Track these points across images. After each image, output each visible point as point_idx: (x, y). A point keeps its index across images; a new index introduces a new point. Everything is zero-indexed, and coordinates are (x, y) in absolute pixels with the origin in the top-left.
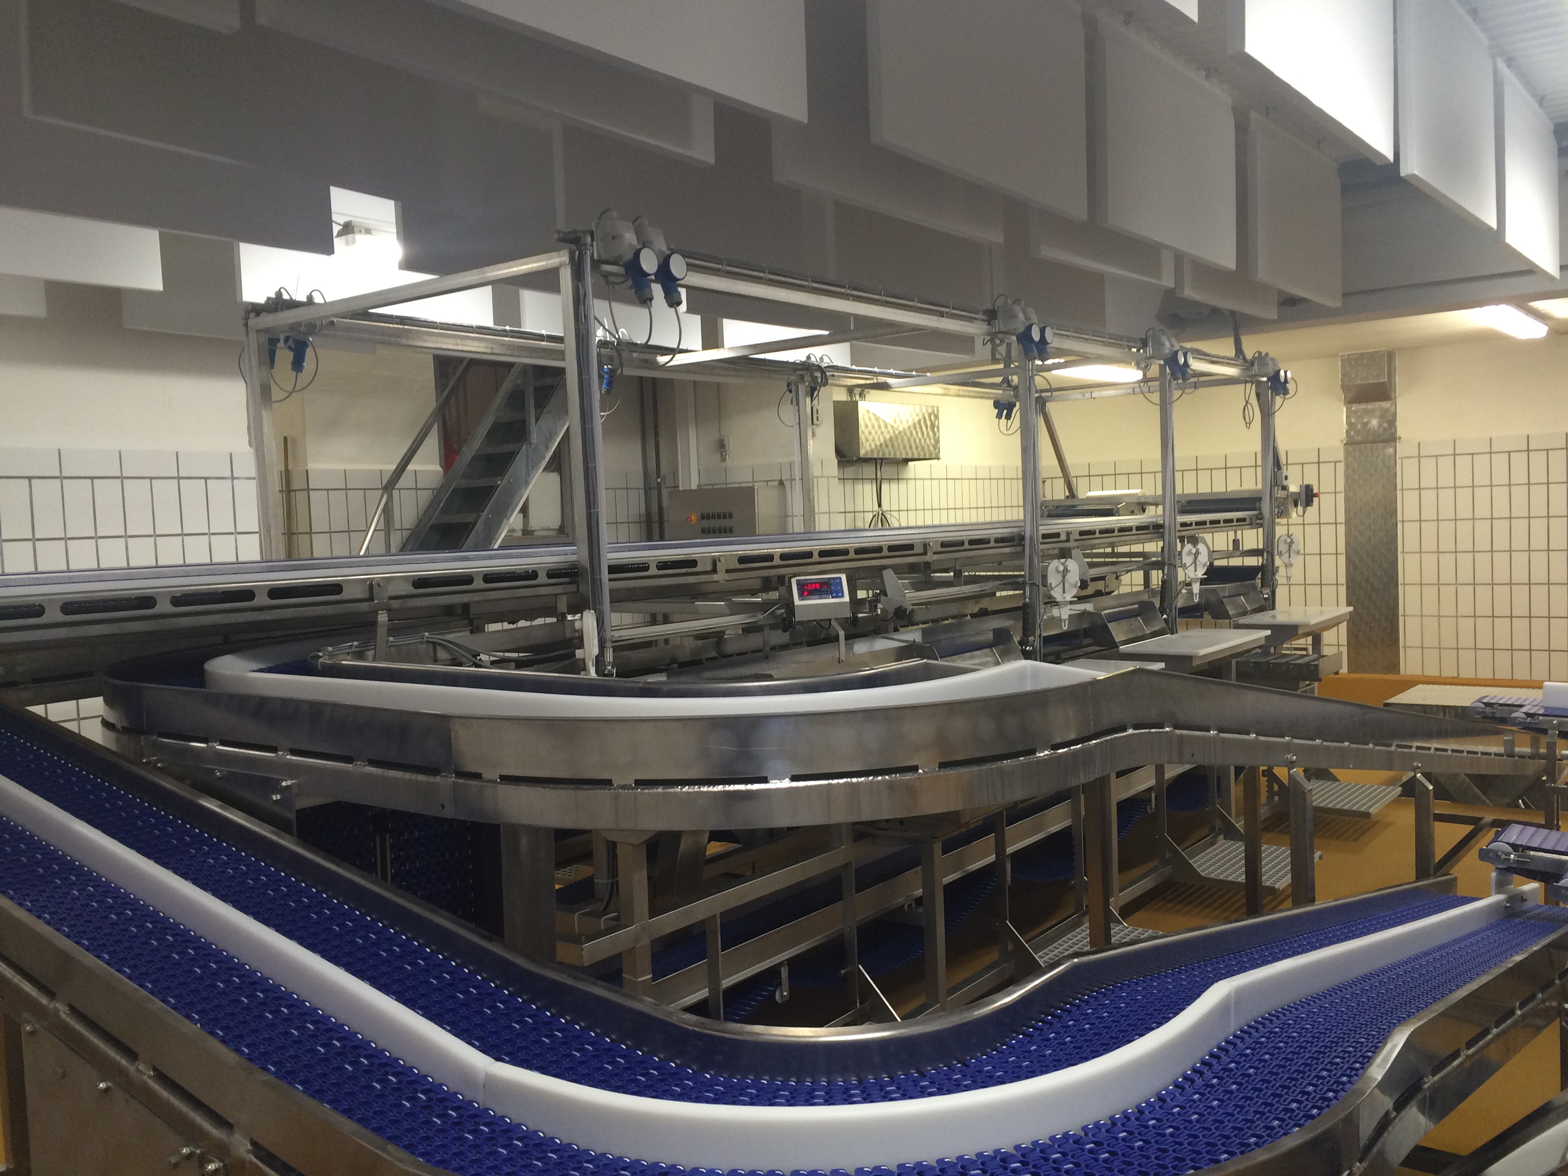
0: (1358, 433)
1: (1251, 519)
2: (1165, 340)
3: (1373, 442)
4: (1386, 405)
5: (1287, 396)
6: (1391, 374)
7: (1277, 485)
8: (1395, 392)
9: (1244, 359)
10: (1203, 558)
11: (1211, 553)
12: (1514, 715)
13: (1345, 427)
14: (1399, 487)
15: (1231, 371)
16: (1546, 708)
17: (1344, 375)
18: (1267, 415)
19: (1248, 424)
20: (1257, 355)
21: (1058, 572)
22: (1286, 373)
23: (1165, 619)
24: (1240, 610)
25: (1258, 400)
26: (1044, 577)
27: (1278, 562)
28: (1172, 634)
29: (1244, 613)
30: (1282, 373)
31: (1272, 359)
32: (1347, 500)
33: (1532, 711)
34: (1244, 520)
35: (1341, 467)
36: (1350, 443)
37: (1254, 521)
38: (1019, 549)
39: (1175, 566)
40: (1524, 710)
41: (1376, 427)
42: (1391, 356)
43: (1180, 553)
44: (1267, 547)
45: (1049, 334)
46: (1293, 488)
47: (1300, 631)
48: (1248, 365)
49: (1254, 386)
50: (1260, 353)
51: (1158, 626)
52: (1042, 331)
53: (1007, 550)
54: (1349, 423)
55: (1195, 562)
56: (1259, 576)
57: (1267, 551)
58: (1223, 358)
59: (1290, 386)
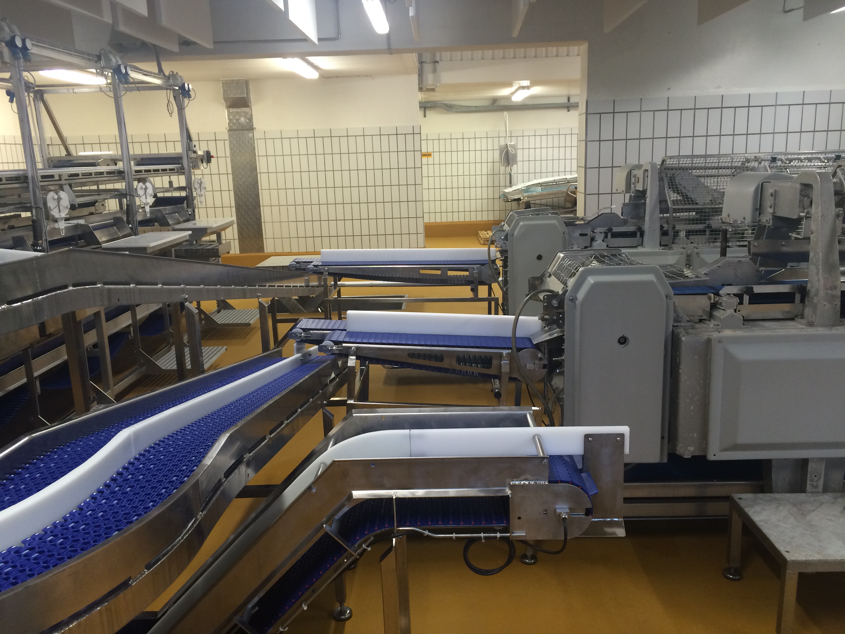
0: (234, 124)
1: (178, 169)
2: (112, 57)
3: (242, 130)
4: (247, 110)
5: (190, 99)
6: (248, 93)
7: (190, 150)
8: (251, 103)
9: (164, 75)
10: (150, 191)
11: (154, 188)
12: (309, 267)
13: (228, 121)
14: (257, 154)
15: (157, 82)
16: (322, 262)
17: (225, 91)
18: (181, 109)
19: (171, 114)
20: (171, 73)
21: (54, 199)
22: (188, 85)
23: (130, 227)
24: (176, 221)
25: (175, 101)
26: (45, 203)
27: (195, 194)
28: (136, 235)
29: (179, 223)
30: (186, 85)
31: (180, 77)
32: (232, 161)
33: (316, 264)
34: (173, 170)
35: (227, 143)
36: (231, 130)
37: (179, 171)
38: (25, 185)
39: (134, 196)
40: (313, 264)
41: (243, 122)
42: (247, 83)
43: (136, 189)
44: (188, 185)
45: (29, 44)
46: (200, 153)
47: (208, 231)
48: (167, 78)
49: (172, 92)
50: (173, 72)
51: (128, 231)
52: (24, 41)
53: (16, 185)
54: (230, 119)
55: (145, 193)
56: (185, 202)
57: (188, 187)
58: (151, 73)
59: (192, 93)
